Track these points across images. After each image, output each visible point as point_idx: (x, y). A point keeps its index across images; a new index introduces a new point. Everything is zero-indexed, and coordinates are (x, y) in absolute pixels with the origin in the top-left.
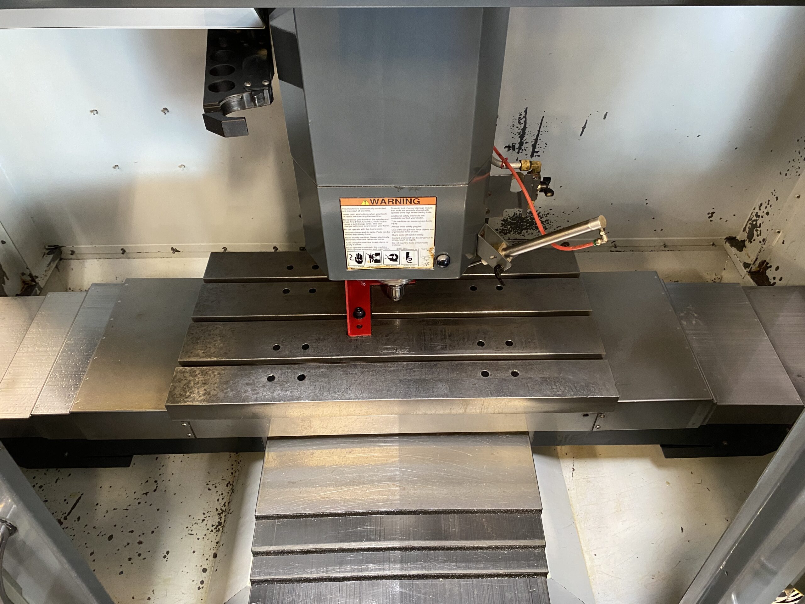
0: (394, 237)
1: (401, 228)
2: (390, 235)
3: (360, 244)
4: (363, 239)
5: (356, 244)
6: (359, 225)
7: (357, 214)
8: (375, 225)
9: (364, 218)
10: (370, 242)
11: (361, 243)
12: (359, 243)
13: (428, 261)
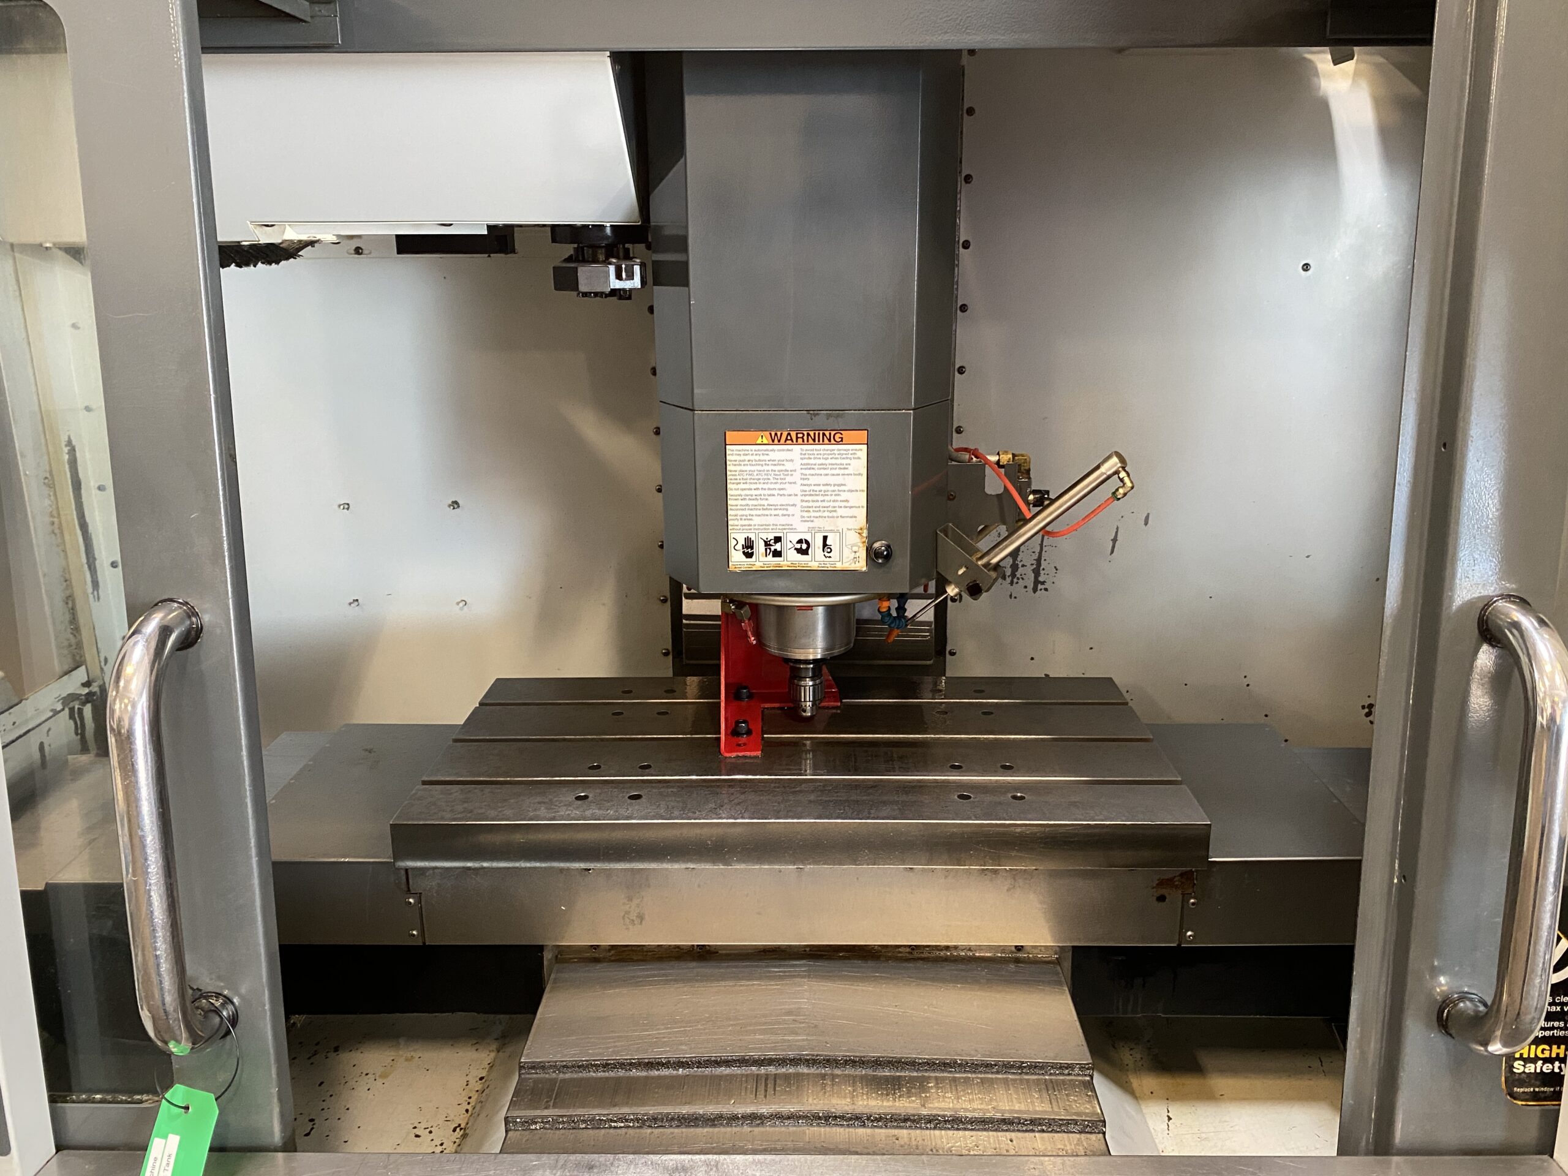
0: (805, 504)
1: (816, 488)
2: (796, 500)
3: (751, 517)
4: (756, 507)
5: (745, 517)
6: (752, 481)
7: (749, 461)
8: (776, 481)
9: (760, 468)
10: (767, 515)
11: (752, 515)
12: (750, 515)
13: (857, 554)
